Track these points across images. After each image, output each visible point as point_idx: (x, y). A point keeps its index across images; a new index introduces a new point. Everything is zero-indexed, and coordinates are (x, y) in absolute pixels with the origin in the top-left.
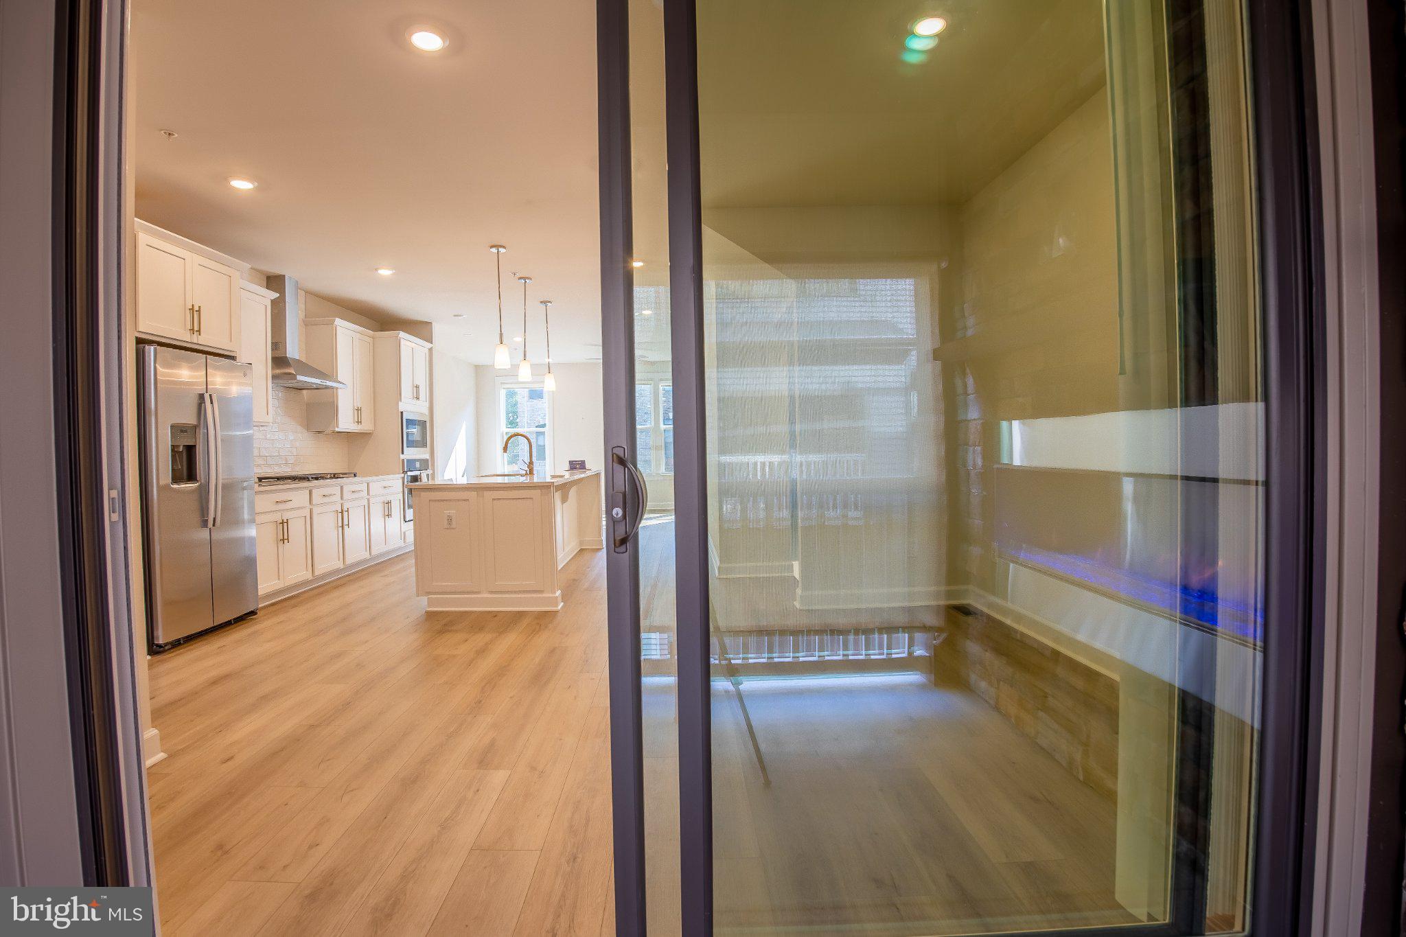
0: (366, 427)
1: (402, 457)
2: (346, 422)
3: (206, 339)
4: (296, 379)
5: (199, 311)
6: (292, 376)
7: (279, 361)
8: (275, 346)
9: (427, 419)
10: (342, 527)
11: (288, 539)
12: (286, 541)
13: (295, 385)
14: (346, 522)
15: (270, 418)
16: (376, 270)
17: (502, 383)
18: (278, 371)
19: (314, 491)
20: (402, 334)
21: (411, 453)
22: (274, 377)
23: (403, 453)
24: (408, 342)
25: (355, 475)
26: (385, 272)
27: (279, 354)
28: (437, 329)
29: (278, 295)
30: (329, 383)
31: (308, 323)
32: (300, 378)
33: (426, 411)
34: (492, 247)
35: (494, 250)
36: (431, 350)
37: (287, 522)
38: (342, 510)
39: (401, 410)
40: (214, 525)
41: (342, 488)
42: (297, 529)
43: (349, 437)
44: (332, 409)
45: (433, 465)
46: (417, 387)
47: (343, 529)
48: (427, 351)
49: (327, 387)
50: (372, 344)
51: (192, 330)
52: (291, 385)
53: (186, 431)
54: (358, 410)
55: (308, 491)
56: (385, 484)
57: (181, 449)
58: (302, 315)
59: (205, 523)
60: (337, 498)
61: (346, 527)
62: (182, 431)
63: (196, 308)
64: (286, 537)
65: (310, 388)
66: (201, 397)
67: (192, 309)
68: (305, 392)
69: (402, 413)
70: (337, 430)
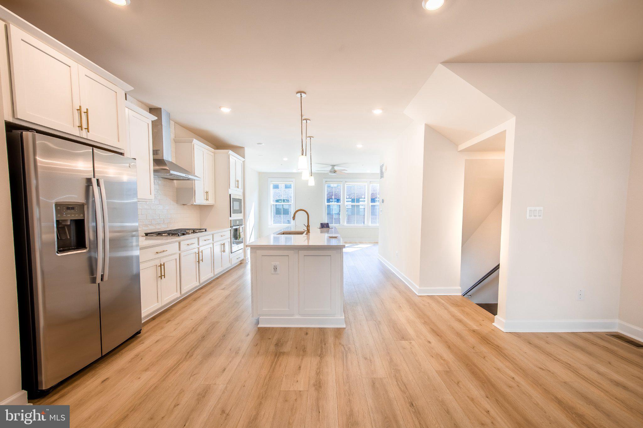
0: (210, 202)
1: (230, 219)
2: (200, 199)
3: (94, 136)
4: (169, 172)
5: (87, 112)
6: (167, 171)
7: (159, 162)
8: (155, 152)
9: (241, 198)
10: (199, 262)
11: (164, 276)
12: (163, 277)
13: (170, 177)
14: (201, 258)
15: (152, 197)
16: (220, 107)
17: (271, 181)
18: (157, 168)
19: (182, 243)
20: (231, 152)
21: (235, 217)
22: (155, 171)
23: (231, 216)
24: (233, 157)
25: (206, 231)
26: (226, 110)
27: (158, 157)
28: (247, 151)
29: (156, 118)
30: (190, 177)
31: (176, 141)
32: (172, 172)
33: (241, 194)
34: (297, 93)
35: (299, 95)
36: (244, 162)
37: (164, 265)
38: (199, 252)
39: (229, 193)
40: (102, 280)
41: (198, 238)
42: (170, 269)
43: (201, 207)
44: (191, 192)
45: (245, 222)
46: (238, 181)
47: (199, 263)
48: (242, 162)
49: (189, 179)
50: (213, 156)
51: (81, 127)
52: (166, 177)
53: (73, 208)
54: (206, 193)
55: (178, 243)
56: (222, 234)
57: (69, 223)
58: (173, 136)
59: (94, 280)
60: (196, 245)
61: (201, 262)
62: (68, 208)
63: (84, 110)
64: (163, 274)
65: (178, 179)
66: (89, 181)
67: (79, 110)
68: (175, 181)
69: (230, 195)
70: (194, 204)
